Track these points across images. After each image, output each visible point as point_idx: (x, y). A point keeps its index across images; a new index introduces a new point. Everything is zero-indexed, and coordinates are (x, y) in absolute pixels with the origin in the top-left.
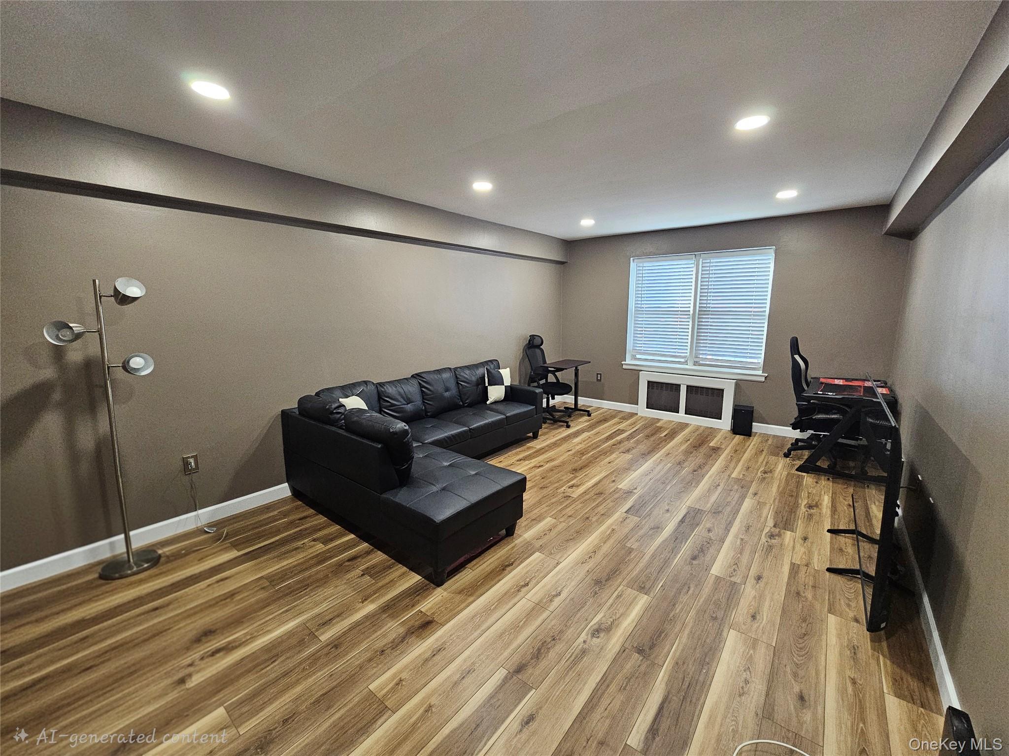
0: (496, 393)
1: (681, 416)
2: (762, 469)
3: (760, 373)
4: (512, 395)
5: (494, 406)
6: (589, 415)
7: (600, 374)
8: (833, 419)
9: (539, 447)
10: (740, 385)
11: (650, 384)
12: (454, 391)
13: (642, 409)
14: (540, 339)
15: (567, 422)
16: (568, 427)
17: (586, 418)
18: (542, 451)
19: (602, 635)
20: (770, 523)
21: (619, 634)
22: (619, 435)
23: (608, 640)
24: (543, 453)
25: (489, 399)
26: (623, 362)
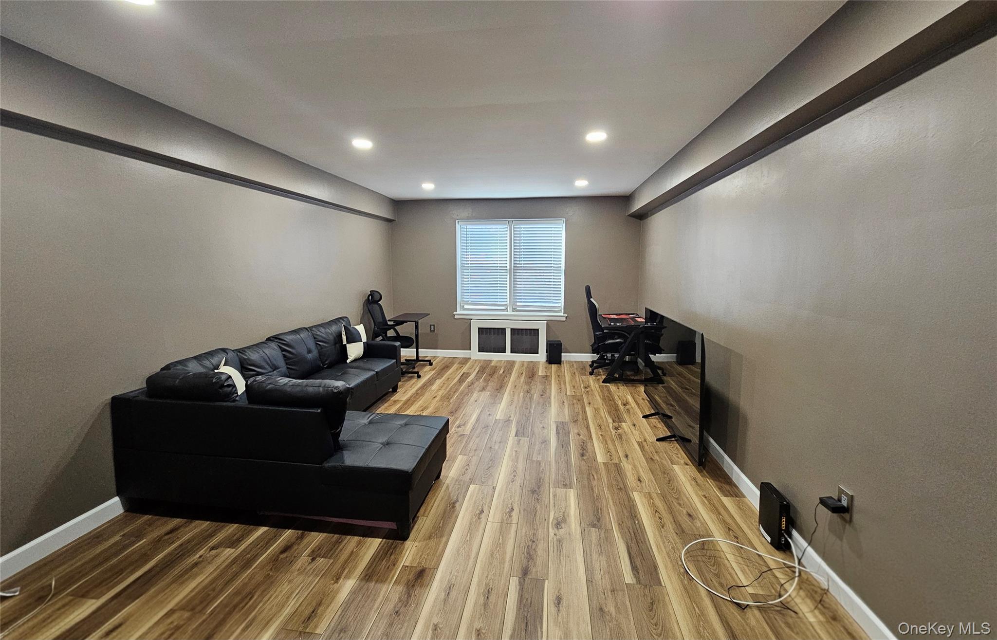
0: (355, 350)
1: (508, 355)
2: (582, 386)
3: (562, 314)
4: (370, 352)
5: (354, 364)
6: (431, 364)
7: (434, 325)
8: (617, 342)
9: (404, 398)
10: (550, 324)
11: (481, 330)
12: (315, 353)
13: (474, 354)
14: (379, 296)
15: (417, 373)
16: (419, 377)
17: (428, 368)
18: (410, 402)
19: (563, 525)
20: (610, 421)
21: (573, 521)
22: (467, 378)
23: (569, 527)
24: (412, 404)
25: (349, 357)
26: (454, 313)
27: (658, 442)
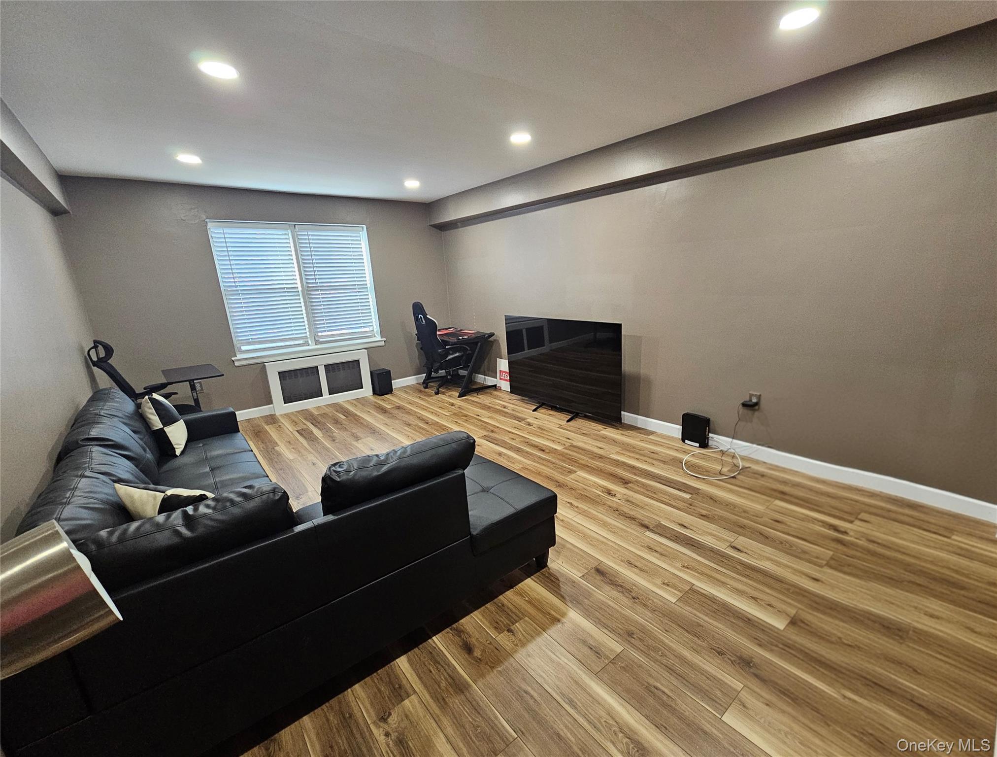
1: (327, 398)
3: (379, 338)
8: (455, 356)
11: (282, 375)
13: (279, 407)
25: (175, 446)
26: (233, 359)
27: (569, 423)
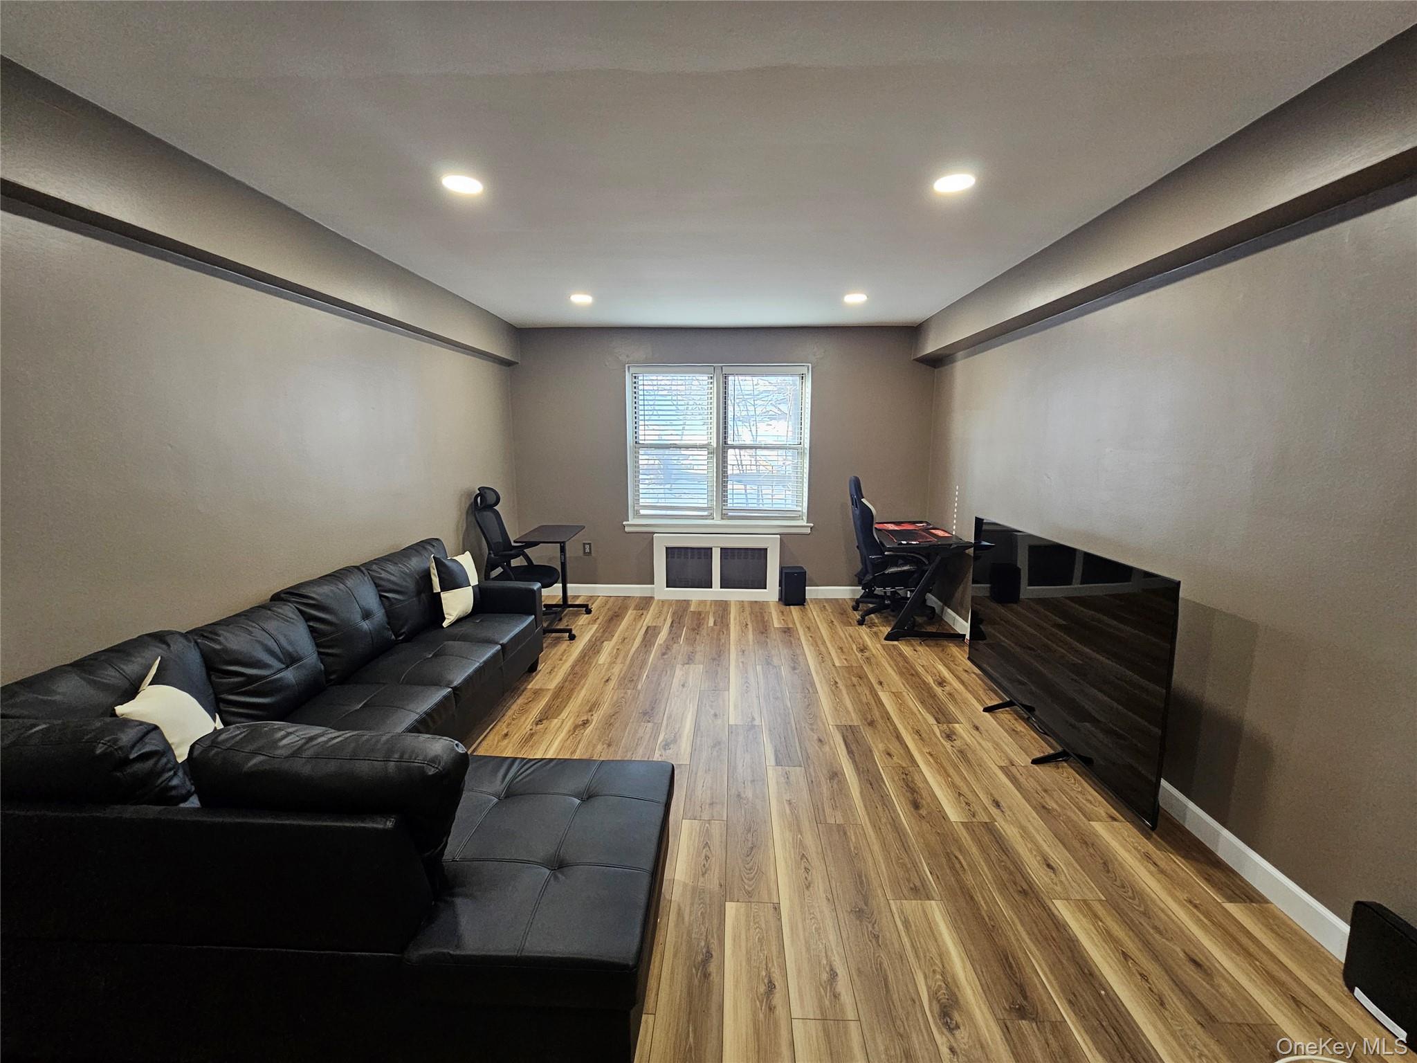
0: (457, 603)
1: (716, 592)
2: (854, 647)
4: (486, 603)
5: (459, 630)
6: (589, 612)
7: (589, 544)
8: (904, 571)
9: (553, 685)
10: (787, 540)
11: (670, 551)
12: (379, 614)
13: (660, 590)
14: (495, 498)
15: (570, 631)
16: (572, 637)
17: (584, 619)
18: (565, 693)
19: (957, 1017)
20: (931, 720)
22: (656, 635)
23: (972, 1021)
25: (446, 616)
26: (624, 523)
27: (1035, 766)
